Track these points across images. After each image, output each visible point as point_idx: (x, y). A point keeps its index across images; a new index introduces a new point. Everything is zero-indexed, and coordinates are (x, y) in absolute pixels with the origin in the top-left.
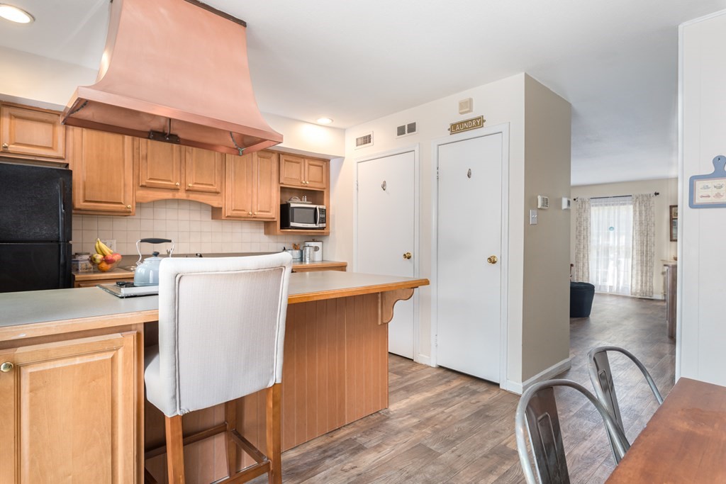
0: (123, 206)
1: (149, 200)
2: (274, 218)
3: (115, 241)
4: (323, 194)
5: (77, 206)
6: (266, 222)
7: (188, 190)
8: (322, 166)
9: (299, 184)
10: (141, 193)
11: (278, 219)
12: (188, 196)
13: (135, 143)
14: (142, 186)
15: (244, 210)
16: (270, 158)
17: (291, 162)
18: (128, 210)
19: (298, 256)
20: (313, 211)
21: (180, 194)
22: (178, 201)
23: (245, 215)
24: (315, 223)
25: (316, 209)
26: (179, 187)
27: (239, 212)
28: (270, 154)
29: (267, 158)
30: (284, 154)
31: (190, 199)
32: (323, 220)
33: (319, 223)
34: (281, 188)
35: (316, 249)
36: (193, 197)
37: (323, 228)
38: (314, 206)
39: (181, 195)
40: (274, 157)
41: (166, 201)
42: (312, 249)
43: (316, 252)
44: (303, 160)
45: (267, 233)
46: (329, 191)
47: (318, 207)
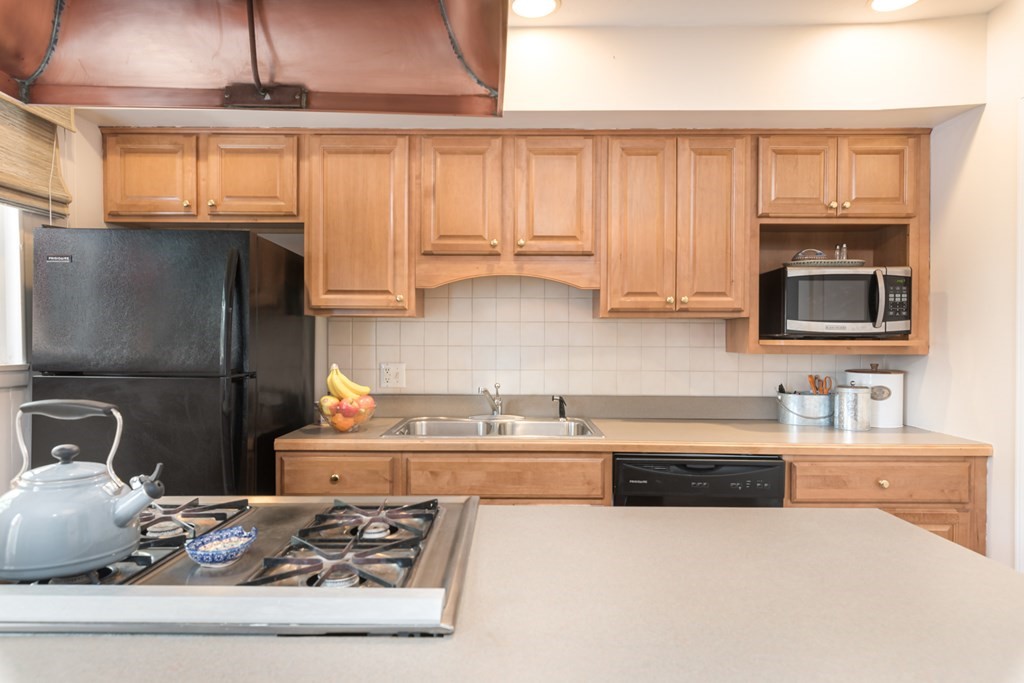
0: (390, 297)
1: (441, 281)
2: (739, 311)
3: (404, 366)
4: (906, 235)
5: (315, 302)
6: (728, 320)
7: (518, 255)
8: (900, 153)
9: (821, 211)
10: (426, 267)
11: (752, 311)
12: (520, 268)
13: (414, 165)
14: (426, 254)
15: (654, 294)
16: (728, 153)
17: (795, 153)
18: (400, 305)
19: (823, 411)
20: (863, 285)
21: (502, 263)
22: (496, 280)
23: (661, 306)
24: (873, 318)
25: (874, 277)
26: (498, 249)
27: (640, 299)
28: (729, 140)
29: (721, 153)
30: (769, 134)
31: (525, 273)
32: (904, 311)
33: (885, 320)
34: (763, 228)
35: (878, 394)
36: (531, 268)
37: (905, 335)
38: (870, 271)
39: (507, 266)
40: (741, 149)
41: (473, 282)
42: (863, 396)
43: (881, 403)
44: (832, 142)
45: (733, 346)
46: (927, 222)
47: (881, 272)
